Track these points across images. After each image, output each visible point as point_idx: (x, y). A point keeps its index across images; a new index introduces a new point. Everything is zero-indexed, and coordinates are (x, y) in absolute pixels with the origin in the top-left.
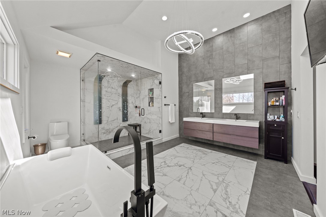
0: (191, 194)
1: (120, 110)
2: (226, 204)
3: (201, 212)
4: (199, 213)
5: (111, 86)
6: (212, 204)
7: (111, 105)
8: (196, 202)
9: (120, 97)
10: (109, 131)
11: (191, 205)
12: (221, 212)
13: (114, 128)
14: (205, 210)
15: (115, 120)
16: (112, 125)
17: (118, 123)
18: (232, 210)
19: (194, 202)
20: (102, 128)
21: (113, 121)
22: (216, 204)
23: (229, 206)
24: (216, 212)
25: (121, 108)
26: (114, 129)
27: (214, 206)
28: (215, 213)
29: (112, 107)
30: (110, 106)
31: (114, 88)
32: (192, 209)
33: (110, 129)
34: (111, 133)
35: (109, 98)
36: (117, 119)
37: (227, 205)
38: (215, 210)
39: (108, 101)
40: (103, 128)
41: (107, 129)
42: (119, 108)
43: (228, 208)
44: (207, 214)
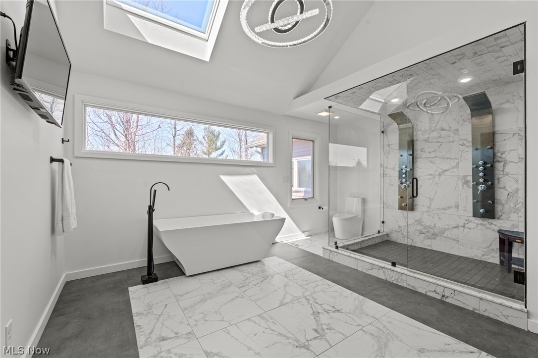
0: (223, 320)
1: (467, 182)
2: (175, 354)
3: (189, 320)
4: (190, 317)
5: (439, 126)
6: (190, 336)
7: (439, 171)
8: (206, 320)
9: (467, 149)
10: (432, 231)
11: (205, 314)
12: (172, 338)
13: (447, 227)
14: (189, 324)
15: (449, 208)
16: (440, 219)
17: (459, 217)
18: (162, 354)
19: (207, 319)
20: (416, 221)
21: (444, 209)
22: (187, 341)
23: (170, 355)
24: (176, 333)
25: (470, 179)
26: (445, 229)
27: (185, 336)
28: (176, 331)
29: (440, 175)
30: (437, 173)
31: (447, 128)
32: (200, 313)
33: (435, 226)
34: (437, 236)
35: (433, 155)
36: (457, 207)
37: (173, 354)
38: (179, 334)
39: (431, 162)
40: (419, 222)
41: (428, 224)
42: (465, 177)
43: (169, 351)
44: (182, 323)
